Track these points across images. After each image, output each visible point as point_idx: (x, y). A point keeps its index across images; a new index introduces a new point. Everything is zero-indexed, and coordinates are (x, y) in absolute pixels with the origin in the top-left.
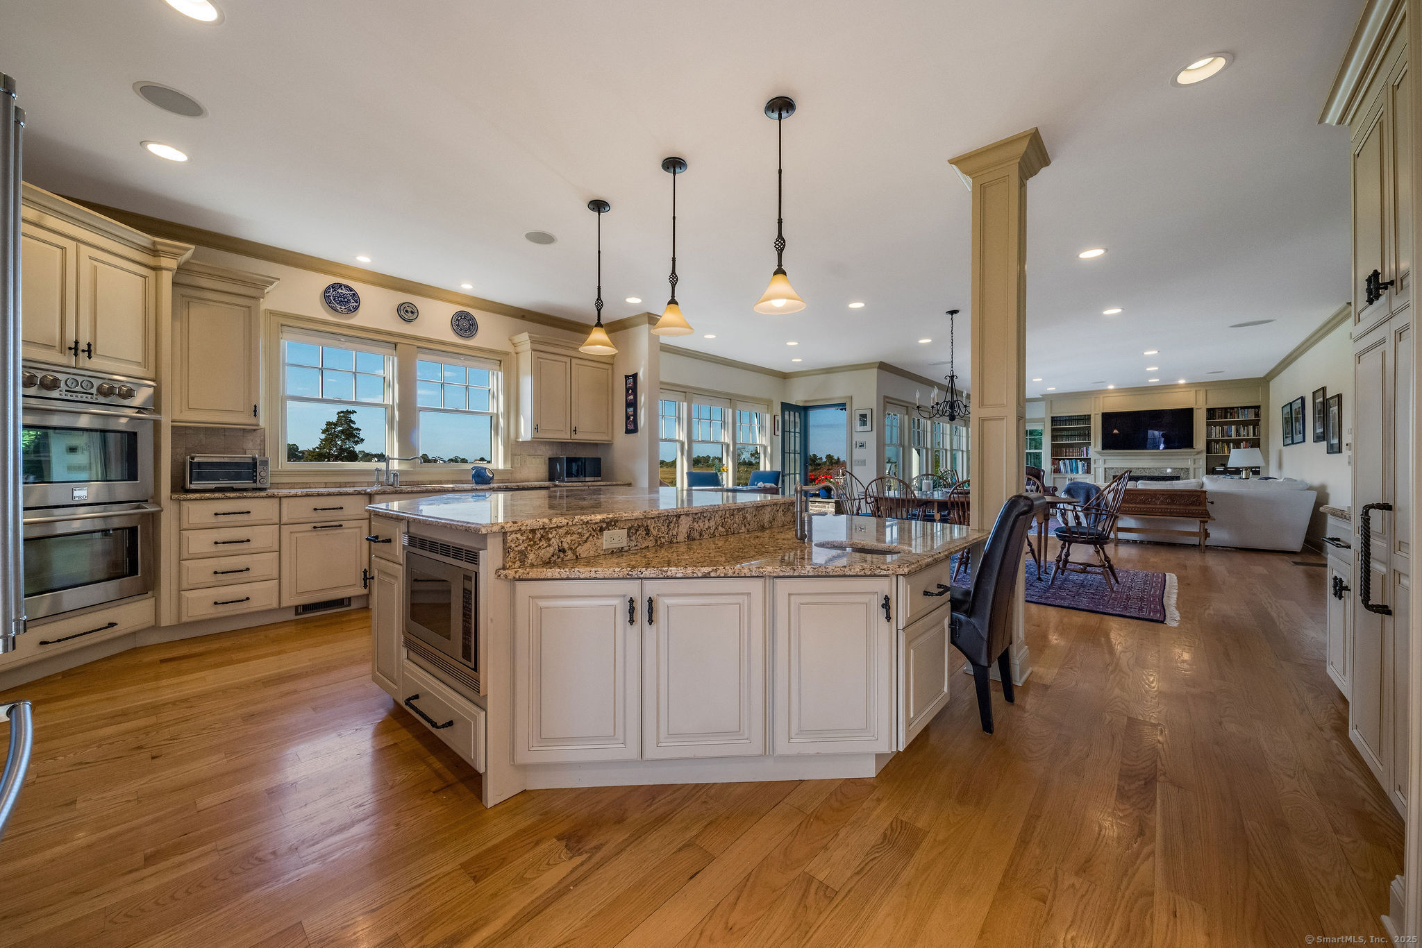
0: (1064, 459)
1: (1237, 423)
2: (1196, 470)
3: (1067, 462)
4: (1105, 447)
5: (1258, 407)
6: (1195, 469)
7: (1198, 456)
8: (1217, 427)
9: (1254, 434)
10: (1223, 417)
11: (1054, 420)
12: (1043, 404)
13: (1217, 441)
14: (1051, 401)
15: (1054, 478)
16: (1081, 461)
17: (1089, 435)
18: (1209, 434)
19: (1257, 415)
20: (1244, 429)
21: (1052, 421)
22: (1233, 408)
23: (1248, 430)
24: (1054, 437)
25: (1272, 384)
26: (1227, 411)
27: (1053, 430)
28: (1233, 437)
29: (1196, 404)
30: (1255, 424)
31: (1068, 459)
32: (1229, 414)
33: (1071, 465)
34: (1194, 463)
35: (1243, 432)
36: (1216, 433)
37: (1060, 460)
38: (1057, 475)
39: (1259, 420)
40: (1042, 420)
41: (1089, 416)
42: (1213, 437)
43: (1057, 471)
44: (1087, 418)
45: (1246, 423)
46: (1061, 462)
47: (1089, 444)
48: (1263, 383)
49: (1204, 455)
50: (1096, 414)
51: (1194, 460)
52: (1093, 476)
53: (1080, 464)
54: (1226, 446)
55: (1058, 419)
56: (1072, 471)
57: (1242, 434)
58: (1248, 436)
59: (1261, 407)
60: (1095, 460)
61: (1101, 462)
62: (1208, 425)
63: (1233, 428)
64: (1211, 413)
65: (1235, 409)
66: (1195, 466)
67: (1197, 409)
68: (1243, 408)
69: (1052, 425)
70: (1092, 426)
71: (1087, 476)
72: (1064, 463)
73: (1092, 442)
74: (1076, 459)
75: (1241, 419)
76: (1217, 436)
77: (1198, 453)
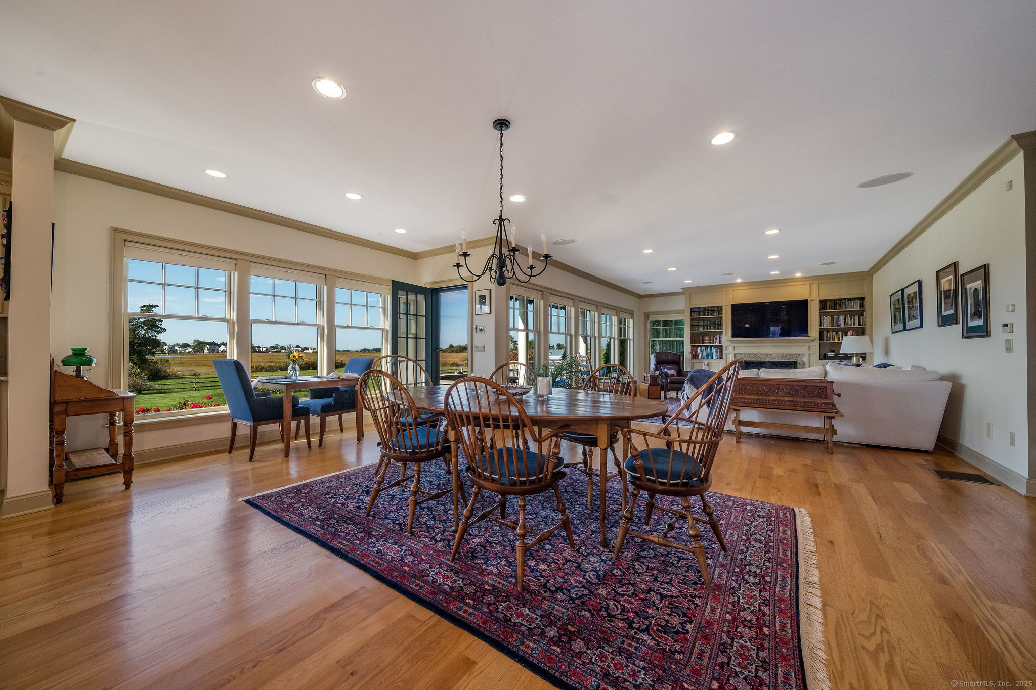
0: (701, 346)
1: (845, 314)
3: (704, 348)
4: (733, 336)
5: (863, 299)
6: (810, 355)
7: (811, 344)
8: (828, 317)
9: (859, 324)
10: (833, 307)
11: (693, 311)
12: (682, 297)
13: (828, 330)
14: (690, 294)
16: (715, 348)
17: (721, 325)
18: (821, 324)
19: (862, 306)
20: (851, 319)
21: (691, 312)
22: (841, 300)
23: (854, 320)
24: (692, 327)
25: (875, 277)
26: (837, 303)
27: (692, 320)
28: (842, 326)
29: (810, 296)
30: (861, 314)
31: (704, 346)
32: (838, 305)
33: (707, 351)
34: (809, 350)
35: (850, 322)
36: (827, 322)
37: (698, 346)
38: (694, 361)
39: (864, 311)
40: (683, 312)
41: (722, 307)
42: (825, 326)
43: (695, 356)
44: (719, 309)
45: (852, 314)
46: (699, 349)
47: (721, 332)
48: (867, 276)
49: (818, 342)
50: (727, 305)
51: (809, 347)
52: (725, 361)
53: (714, 350)
54: (835, 334)
55: (696, 310)
56: (707, 357)
57: (849, 324)
58: (854, 325)
59: (866, 299)
60: (726, 347)
61: (731, 349)
62: (821, 315)
63: (842, 317)
64: (823, 304)
65: (843, 301)
66: (810, 353)
67: (811, 300)
68: (850, 299)
69: (691, 316)
70: (724, 316)
71: (720, 361)
72: (701, 350)
73: (724, 330)
74: (711, 346)
75: (848, 309)
76: (828, 325)
77: (813, 340)
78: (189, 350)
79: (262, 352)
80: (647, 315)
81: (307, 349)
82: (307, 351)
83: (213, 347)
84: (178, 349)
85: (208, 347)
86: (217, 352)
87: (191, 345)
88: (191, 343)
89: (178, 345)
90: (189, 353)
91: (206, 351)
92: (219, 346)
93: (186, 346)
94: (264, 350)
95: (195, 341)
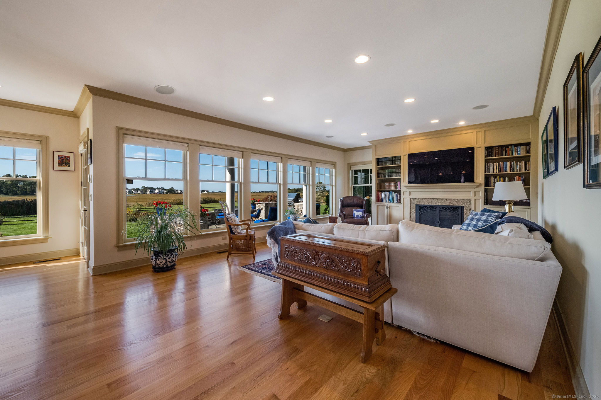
0: (384, 191)
1: (512, 159)
2: (477, 201)
3: (387, 193)
4: (409, 181)
5: (528, 144)
6: (475, 200)
7: (477, 189)
8: (495, 163)
9: (526, 169)
10: (500, 154)
11: (379, 161)
13: (495, 176)
14: (376, 146)
15: (378, 206)
16: (395, 193)
17: (400, 173)
18: (487, 169)
19: (528, 151)
20: (517, 165)
22: (507, 146)
23: (520, 166)
24: (379, 175)
25: (540, 121)
26: (503, 149)
27: (378, 169)
28: (508, 172)
29: (477, 143)
30: (527, 160)
31: (387, 191)
32: (504, 152)
33: (389, 196)
34: (475, 195)
35: (516, 168)
36: (494, 169)
37: (382, 191)
39: (529, 156)
40: (369, 163)
41: (400, 157)
42: (491, 172)
43: (380, 200)
44: (398, 159)
45: (519, 159)
46: (383, 193)
47: (400, 179)
48: (533, 121)
49: (483, 188)
50: (404, 155)
51: (475, 192)
52: (402, 204)
53: (395, 195)
55: (382, 160)
56: (389, 200)
57: (515, 169)
58: (520, 171)
59: (531, 144)
60: (404, 192)
61: (407, 194)
62: (486, 161)
63: (508, 163)
64: (489, 150)
65: (510, 147)
66: (475, 198)
67: (477, 148)
68: (516, 145)
69: (378, 165)
70: (402, 165)
71: (398, 204)
72: (385, 194)
73: (402, 177)
74: (393, 191)
75: (514, 155)
76: (495, 172)
77: (479, 186)
78: (139, 192)
79: (179, 193)
80: (350, 165)
81: (204, 191)
82: (204, 193)
83: (152, 190)
84: (133, 191)
85: (149, 190)
86: (154, 193)
87: (141, 189)
88: (141, 188)
89: (133, 189)
90: (139, 193)
91: (148, 192)
92: (155, 189)
93: (138, 189)
94: (180, 192)
95: (143, 187)
